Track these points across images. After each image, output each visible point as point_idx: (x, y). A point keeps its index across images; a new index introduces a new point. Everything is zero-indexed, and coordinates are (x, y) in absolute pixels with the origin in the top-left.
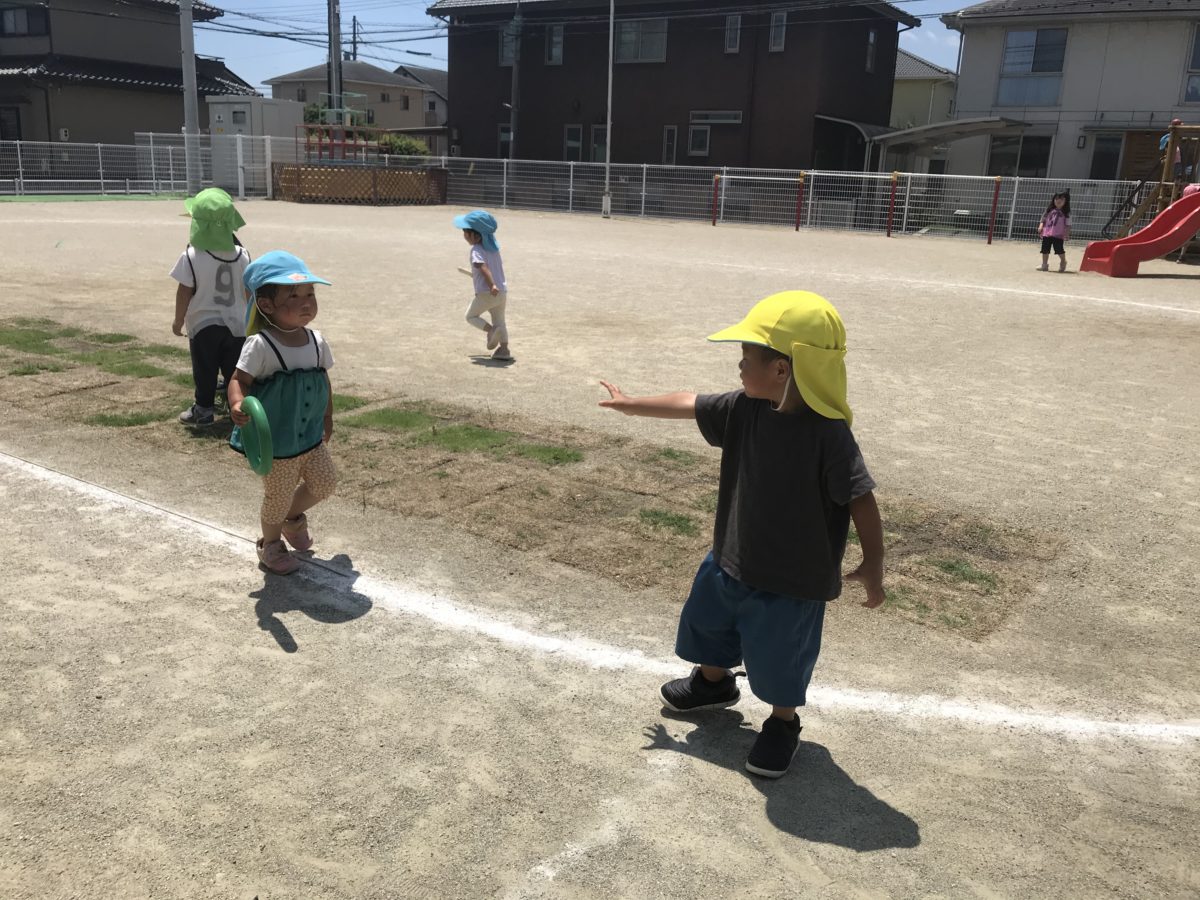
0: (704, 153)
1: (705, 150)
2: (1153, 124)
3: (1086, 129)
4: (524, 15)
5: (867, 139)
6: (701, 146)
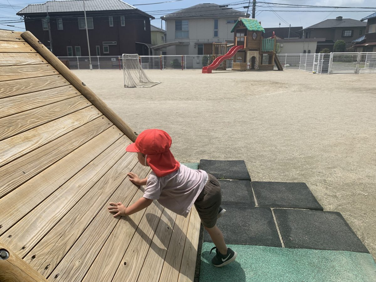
0: (108, 53)
2: (209, 42)
3: (195, 43)
5: (149, 48)
6: (107, 51)
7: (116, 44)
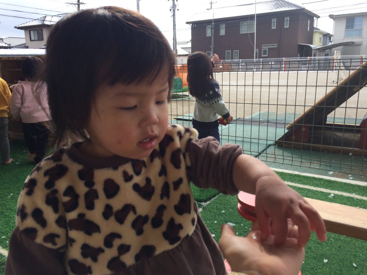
0: (266, 56)
1: (266, 54)
4: (214, 22)
5: (313, 49)
6: (265, 54)
7: (276, 47)
